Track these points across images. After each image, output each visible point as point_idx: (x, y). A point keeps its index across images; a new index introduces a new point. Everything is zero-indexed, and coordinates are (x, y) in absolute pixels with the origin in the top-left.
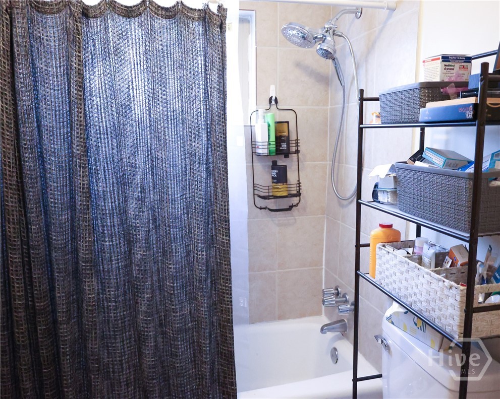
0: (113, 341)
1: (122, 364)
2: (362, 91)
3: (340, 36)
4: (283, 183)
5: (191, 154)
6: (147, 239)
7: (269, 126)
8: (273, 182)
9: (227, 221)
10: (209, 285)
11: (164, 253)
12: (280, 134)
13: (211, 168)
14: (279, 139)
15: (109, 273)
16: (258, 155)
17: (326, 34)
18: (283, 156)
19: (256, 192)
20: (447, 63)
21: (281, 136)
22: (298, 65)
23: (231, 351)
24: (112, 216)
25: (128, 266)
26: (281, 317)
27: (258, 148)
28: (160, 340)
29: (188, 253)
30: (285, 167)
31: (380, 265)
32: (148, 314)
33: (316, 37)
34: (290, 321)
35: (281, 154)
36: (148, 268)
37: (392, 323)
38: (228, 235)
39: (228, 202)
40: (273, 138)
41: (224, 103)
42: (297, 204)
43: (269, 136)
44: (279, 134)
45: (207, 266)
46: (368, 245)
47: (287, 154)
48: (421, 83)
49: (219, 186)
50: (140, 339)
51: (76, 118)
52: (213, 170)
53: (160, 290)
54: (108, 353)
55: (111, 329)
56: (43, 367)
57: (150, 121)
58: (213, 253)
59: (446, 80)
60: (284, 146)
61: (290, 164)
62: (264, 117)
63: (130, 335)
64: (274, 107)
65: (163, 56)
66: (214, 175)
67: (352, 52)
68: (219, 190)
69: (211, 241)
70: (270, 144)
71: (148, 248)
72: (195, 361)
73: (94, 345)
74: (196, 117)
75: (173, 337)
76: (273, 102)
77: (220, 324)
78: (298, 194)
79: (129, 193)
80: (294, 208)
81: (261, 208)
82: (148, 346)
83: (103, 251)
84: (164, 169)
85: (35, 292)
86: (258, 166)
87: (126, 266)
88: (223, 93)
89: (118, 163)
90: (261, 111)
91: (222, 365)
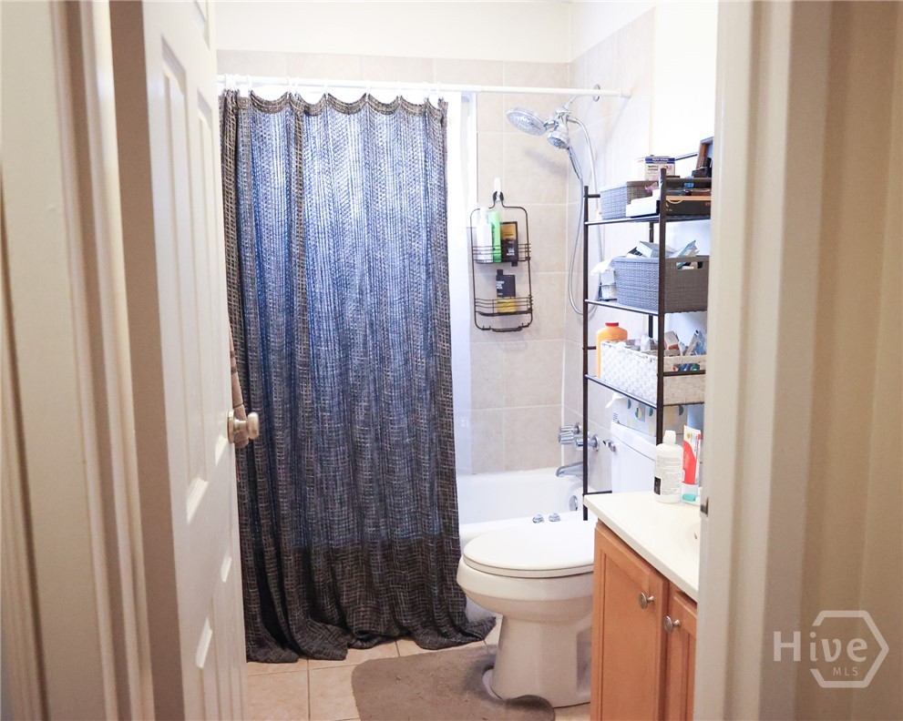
0: (328, 454)
1: (336, 481)
2: (586, 188)
3: (574, 122)
4: (510, 296)
5: (410, 255)
6: (365, 344)
7: (493, 227)
8: (499, 296)
9: (448, 326)
10: (429, 396)
11: (382, 359)
12: (507, 237)
13: (431, 270)
14: (505, 244)
15: (324, 380)
16: (480, 262)
17: (557, 120)
18: (510, 264)
19: (477, 309)
20: (651, 165)
21: (508, 240)
22: (529, 153)
23: (452, 470)
24: (327, 319)
25: (344, 374)
26: (509, 468)
27: (480, 254)
28: (375, 455)
29: (406, 361)
30: (512, 278)
31: (604, 362)
32: (365, 424)
33: (547, 124)
34: (520, 472)
35: (509, 261)
36: (365, 374)
37: (619, 423)
38: (449, 341)
39: (449, 306)
40: (498, 242)
41: (445, 201)
42: (529, 324)
43: (493, 239)
44: (505, 238)
45: (426, 375)
46: (595, 348)
47: (515, 262)
48: (628, 183)
49: (439, 289)
50: (355, 452)
51: (296, 217)
52: (433, 272)
53: (376, 400)
54: (322, 467)
55: (326, 441)
56: (258, 476)
57: (368, 220)
58: (432, 362)
59: (651, 179)
60: (511, 252)
61: (520, 273)
62: (487, 217)
63: (344, 450)
64: (499, 204)
65: (383, 153)
66: (433, 277)
67: (589, 140)
68: (439, 293)
69: (430, 350)
70: (494, 249)
71: (365, 354)
72: (413, 481)
73: (309, 455)
74: (416, 215)
75: (391, 451)
76: (498, 199)
77: (440, 441)
78: (530, 311)
79: (347, 294)
80: (524, 329)
81: (483, 329)
82: (364, 459)
83: (318, 356)
84: (383, 270)
85: (252, 396)
86: (480, 277)
87: (341, 374)
88: (443, 189)
89: (334, 263)
90: (484, 210)
91: (442, 487)
